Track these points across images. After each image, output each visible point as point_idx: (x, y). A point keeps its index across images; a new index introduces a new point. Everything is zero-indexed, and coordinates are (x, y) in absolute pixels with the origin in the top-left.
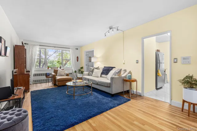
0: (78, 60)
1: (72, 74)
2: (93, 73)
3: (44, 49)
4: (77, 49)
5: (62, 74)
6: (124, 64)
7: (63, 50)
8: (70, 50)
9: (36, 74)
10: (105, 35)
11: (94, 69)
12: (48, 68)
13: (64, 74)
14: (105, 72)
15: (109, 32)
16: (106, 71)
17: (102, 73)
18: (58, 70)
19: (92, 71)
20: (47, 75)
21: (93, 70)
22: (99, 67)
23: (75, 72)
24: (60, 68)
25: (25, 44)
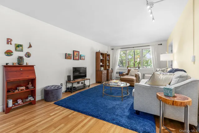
4: (161, 44)
9: (118, 72)
24: (139, 68)
25: (112, 49)
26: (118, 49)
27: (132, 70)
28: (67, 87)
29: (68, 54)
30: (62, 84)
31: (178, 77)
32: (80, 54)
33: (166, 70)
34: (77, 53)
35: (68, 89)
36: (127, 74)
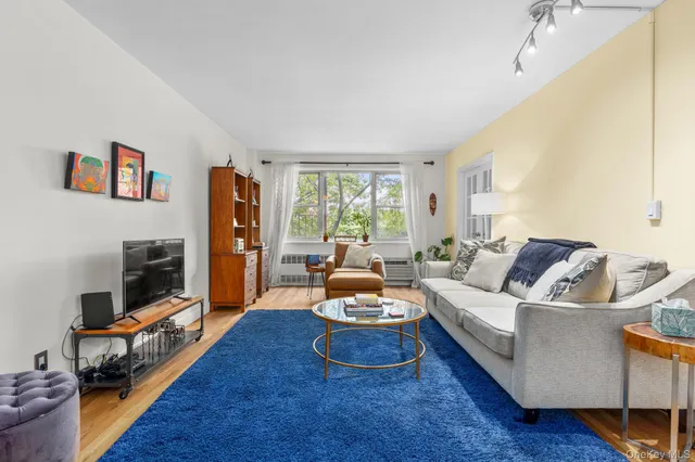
0: (433, 210)
1: (405, 263)
2: (472, 269)
3: (317, 176)
4: (432, 163)
5: (358, 263)
6: (656, 222)
7: (377, 173)
8: (401, 168)
9: (289, 258)
10: (518, 67)
11: (476, 250)
12: (326, 239)
13: (365, 263)
14: (526, 267)
15: (533, 39)
16: (534, 260)
17: (514, 274)
18: (347, 246)
19: (469, 259)
20: (311, 262)
21: (474, 252)
22: (503, 239)
23: (419, 255)
24: (365, 238)
25: (264, 162)
26: (289, 164)
27: (355, 246)
28: (83, 365)
29: (87, 160)
30: (45, 354)
31: (644, 268)
32: (147, 170)
33: (500, 244)
34: (131, 161)
35: (86, 376)
36: (338, 264)
